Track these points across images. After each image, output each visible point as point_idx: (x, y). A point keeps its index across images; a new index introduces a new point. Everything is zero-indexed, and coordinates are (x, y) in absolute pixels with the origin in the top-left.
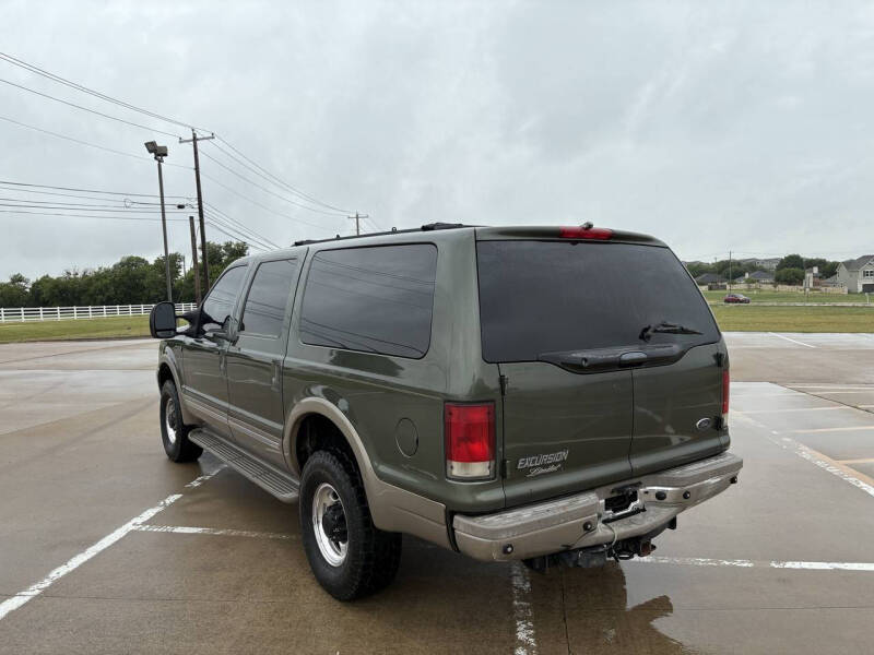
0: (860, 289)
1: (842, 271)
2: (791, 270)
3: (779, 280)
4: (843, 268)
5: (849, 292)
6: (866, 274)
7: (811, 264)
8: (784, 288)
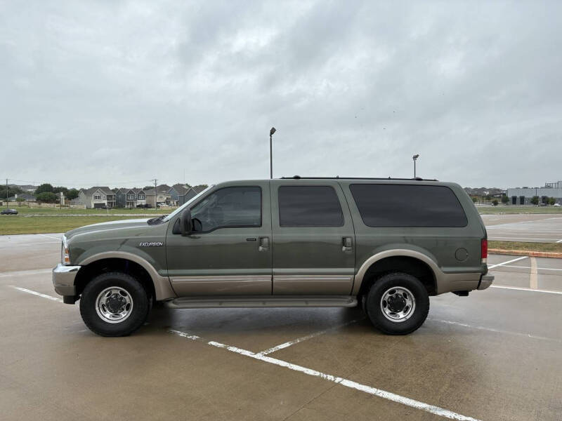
0: (93, 206)
1: (82, 195)
2: (47, 194)
3: (40, 200)
4: (83, 193)
5: (87, 208)
6: (96, 197)
7: (59, 190)
8: (44, 205)
